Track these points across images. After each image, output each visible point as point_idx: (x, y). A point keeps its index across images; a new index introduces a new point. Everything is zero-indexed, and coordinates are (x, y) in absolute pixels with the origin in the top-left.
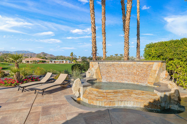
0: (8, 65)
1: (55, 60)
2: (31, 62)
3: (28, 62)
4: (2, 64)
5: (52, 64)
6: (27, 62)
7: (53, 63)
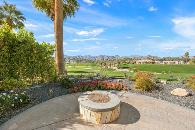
1: (165, 62)
2: (143, 63)
3: (140, 63)
4: (124, 64)
5: (163, 65)
7: (163, 63)
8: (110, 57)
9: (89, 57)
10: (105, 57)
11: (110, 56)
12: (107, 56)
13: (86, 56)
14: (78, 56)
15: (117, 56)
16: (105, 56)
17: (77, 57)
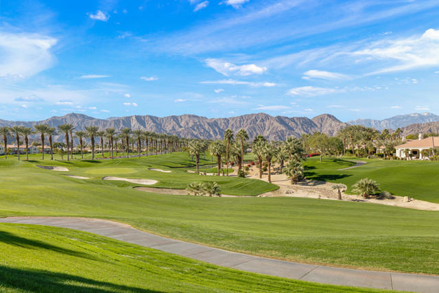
0: (351, 165)
2: (426, 153)
3: (415, 153)
6: (411, 156)
8: (292, 124)
9: (191, 124)
10: (267, 123)
11: (292, 120)
12: (281, 120)
13: (175, 118)
14: (139, 118)
15: (329, 116)
16: (267, 117)
17: (135, 126)
